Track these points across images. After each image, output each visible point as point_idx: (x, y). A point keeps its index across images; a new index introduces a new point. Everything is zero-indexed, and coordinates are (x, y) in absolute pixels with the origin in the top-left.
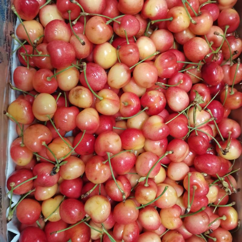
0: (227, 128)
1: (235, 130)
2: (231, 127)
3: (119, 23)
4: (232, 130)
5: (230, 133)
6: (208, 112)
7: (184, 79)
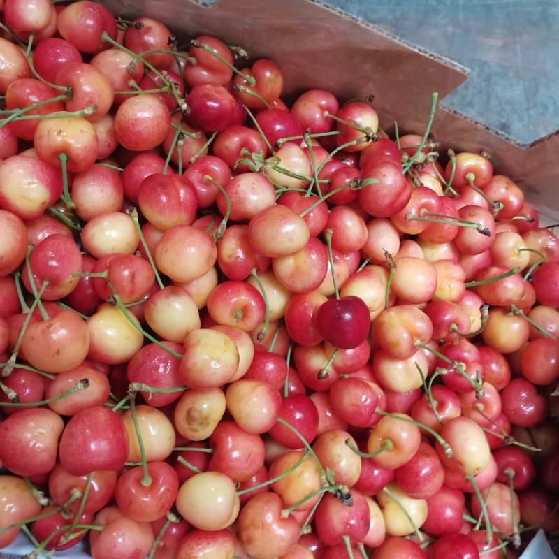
0: (318, 116)
1: (324, 103)
2: (315, 109)
3: (46, 283)
4: (322, 109)
5: (326, 113)
7: (206, 171)
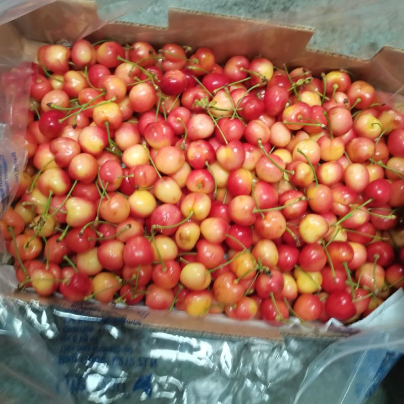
1: (239, 63)
2: (235, 68)
4: (239, 67)
5: (242, 69)
6: (217, 92)
